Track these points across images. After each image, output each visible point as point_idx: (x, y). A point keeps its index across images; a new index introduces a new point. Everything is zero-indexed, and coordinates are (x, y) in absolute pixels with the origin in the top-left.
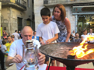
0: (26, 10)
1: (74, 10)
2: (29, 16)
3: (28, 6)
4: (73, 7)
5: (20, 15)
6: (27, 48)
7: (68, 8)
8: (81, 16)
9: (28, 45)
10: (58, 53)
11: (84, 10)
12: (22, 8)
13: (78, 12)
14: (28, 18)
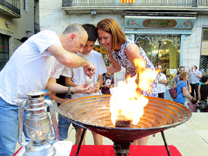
0: (19, 17)
1: (128, 23)
2: (27, 32)
3: (25, 9)
4: (126, 17)
5: (5, 28)
6: (31, 110)
8: (141, 36)
9: (32, 103)
10: (97, 117)
11: (147, 24)
12: (10, 11)
13: (136, 29)
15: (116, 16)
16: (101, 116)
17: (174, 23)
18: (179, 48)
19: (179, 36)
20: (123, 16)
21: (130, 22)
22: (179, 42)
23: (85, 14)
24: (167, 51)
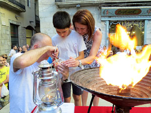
0: (25, 12)
1: (104, 13)
2: (30, 22)
3: (28, 5)
4: (102, 8)
5: (15, 20)
6: (42, 78)
7: (94, 10)
8: (114, 22)
9: (43, 73)
10: (99, 85)
11: (119, 13)
12: (18, 8)
13: (110, 17)
14: (28, 24)
15: (94, 8)
16: (102, 84)
17: (140, 11)
18: (143, 30)
19: (143, 21)
20: (100, 8)
21: (106, 12)
22: (143, 26)
23: (72, 7)
24: (134, 33)
